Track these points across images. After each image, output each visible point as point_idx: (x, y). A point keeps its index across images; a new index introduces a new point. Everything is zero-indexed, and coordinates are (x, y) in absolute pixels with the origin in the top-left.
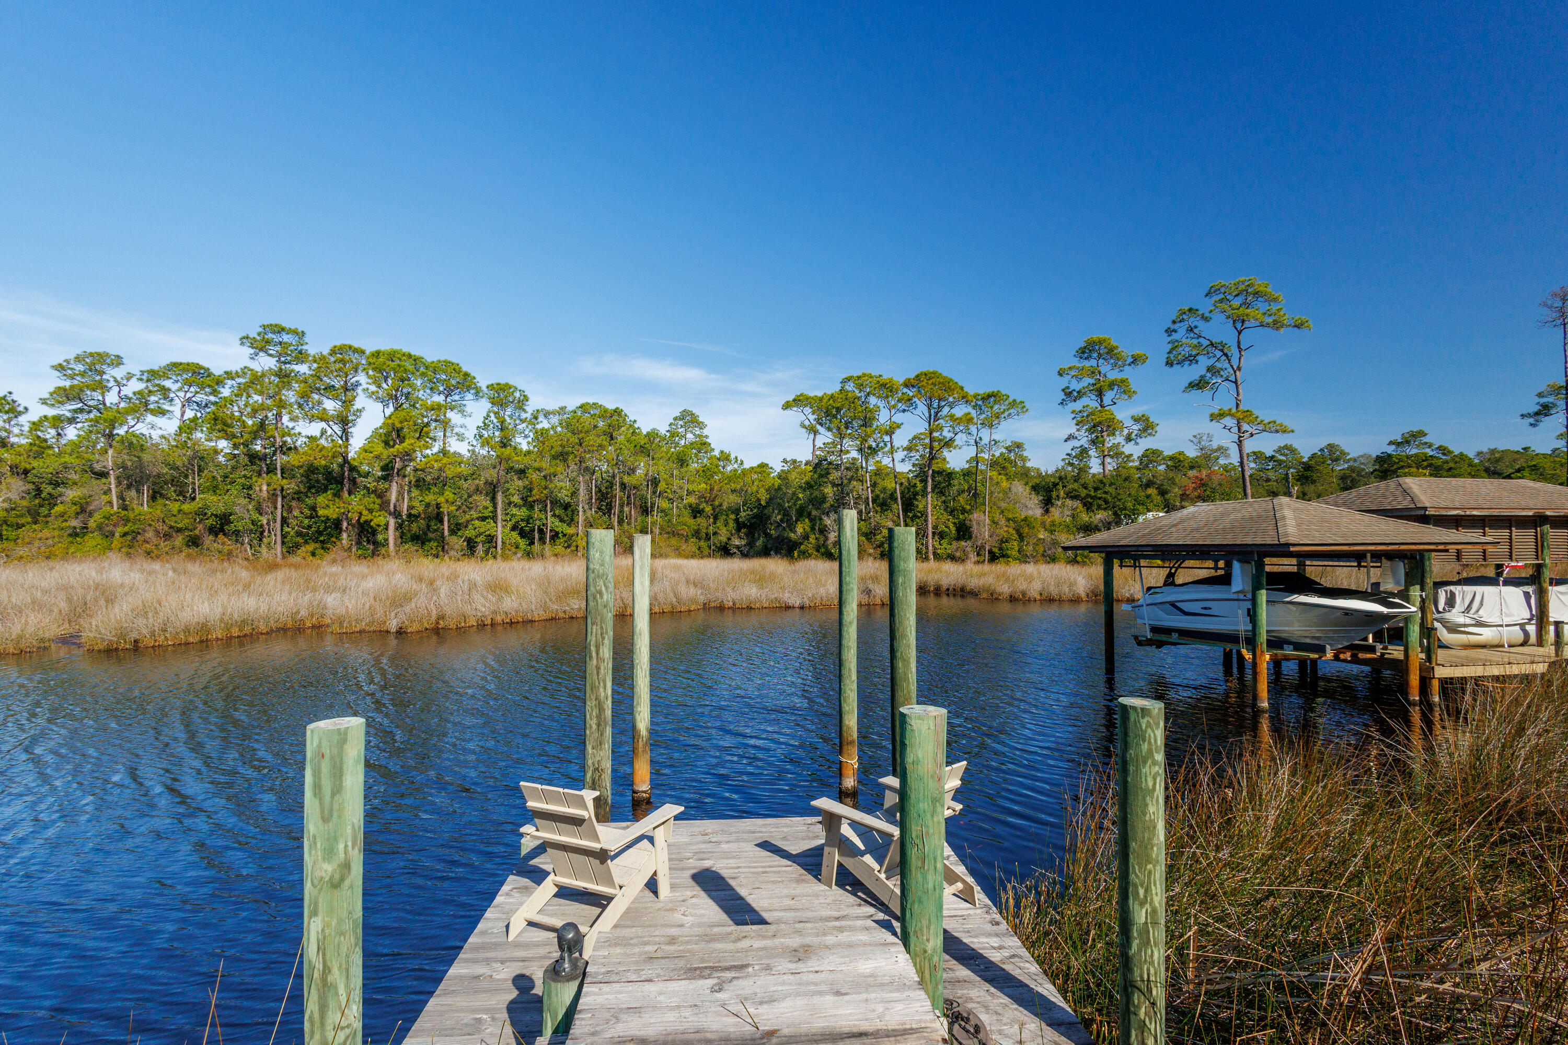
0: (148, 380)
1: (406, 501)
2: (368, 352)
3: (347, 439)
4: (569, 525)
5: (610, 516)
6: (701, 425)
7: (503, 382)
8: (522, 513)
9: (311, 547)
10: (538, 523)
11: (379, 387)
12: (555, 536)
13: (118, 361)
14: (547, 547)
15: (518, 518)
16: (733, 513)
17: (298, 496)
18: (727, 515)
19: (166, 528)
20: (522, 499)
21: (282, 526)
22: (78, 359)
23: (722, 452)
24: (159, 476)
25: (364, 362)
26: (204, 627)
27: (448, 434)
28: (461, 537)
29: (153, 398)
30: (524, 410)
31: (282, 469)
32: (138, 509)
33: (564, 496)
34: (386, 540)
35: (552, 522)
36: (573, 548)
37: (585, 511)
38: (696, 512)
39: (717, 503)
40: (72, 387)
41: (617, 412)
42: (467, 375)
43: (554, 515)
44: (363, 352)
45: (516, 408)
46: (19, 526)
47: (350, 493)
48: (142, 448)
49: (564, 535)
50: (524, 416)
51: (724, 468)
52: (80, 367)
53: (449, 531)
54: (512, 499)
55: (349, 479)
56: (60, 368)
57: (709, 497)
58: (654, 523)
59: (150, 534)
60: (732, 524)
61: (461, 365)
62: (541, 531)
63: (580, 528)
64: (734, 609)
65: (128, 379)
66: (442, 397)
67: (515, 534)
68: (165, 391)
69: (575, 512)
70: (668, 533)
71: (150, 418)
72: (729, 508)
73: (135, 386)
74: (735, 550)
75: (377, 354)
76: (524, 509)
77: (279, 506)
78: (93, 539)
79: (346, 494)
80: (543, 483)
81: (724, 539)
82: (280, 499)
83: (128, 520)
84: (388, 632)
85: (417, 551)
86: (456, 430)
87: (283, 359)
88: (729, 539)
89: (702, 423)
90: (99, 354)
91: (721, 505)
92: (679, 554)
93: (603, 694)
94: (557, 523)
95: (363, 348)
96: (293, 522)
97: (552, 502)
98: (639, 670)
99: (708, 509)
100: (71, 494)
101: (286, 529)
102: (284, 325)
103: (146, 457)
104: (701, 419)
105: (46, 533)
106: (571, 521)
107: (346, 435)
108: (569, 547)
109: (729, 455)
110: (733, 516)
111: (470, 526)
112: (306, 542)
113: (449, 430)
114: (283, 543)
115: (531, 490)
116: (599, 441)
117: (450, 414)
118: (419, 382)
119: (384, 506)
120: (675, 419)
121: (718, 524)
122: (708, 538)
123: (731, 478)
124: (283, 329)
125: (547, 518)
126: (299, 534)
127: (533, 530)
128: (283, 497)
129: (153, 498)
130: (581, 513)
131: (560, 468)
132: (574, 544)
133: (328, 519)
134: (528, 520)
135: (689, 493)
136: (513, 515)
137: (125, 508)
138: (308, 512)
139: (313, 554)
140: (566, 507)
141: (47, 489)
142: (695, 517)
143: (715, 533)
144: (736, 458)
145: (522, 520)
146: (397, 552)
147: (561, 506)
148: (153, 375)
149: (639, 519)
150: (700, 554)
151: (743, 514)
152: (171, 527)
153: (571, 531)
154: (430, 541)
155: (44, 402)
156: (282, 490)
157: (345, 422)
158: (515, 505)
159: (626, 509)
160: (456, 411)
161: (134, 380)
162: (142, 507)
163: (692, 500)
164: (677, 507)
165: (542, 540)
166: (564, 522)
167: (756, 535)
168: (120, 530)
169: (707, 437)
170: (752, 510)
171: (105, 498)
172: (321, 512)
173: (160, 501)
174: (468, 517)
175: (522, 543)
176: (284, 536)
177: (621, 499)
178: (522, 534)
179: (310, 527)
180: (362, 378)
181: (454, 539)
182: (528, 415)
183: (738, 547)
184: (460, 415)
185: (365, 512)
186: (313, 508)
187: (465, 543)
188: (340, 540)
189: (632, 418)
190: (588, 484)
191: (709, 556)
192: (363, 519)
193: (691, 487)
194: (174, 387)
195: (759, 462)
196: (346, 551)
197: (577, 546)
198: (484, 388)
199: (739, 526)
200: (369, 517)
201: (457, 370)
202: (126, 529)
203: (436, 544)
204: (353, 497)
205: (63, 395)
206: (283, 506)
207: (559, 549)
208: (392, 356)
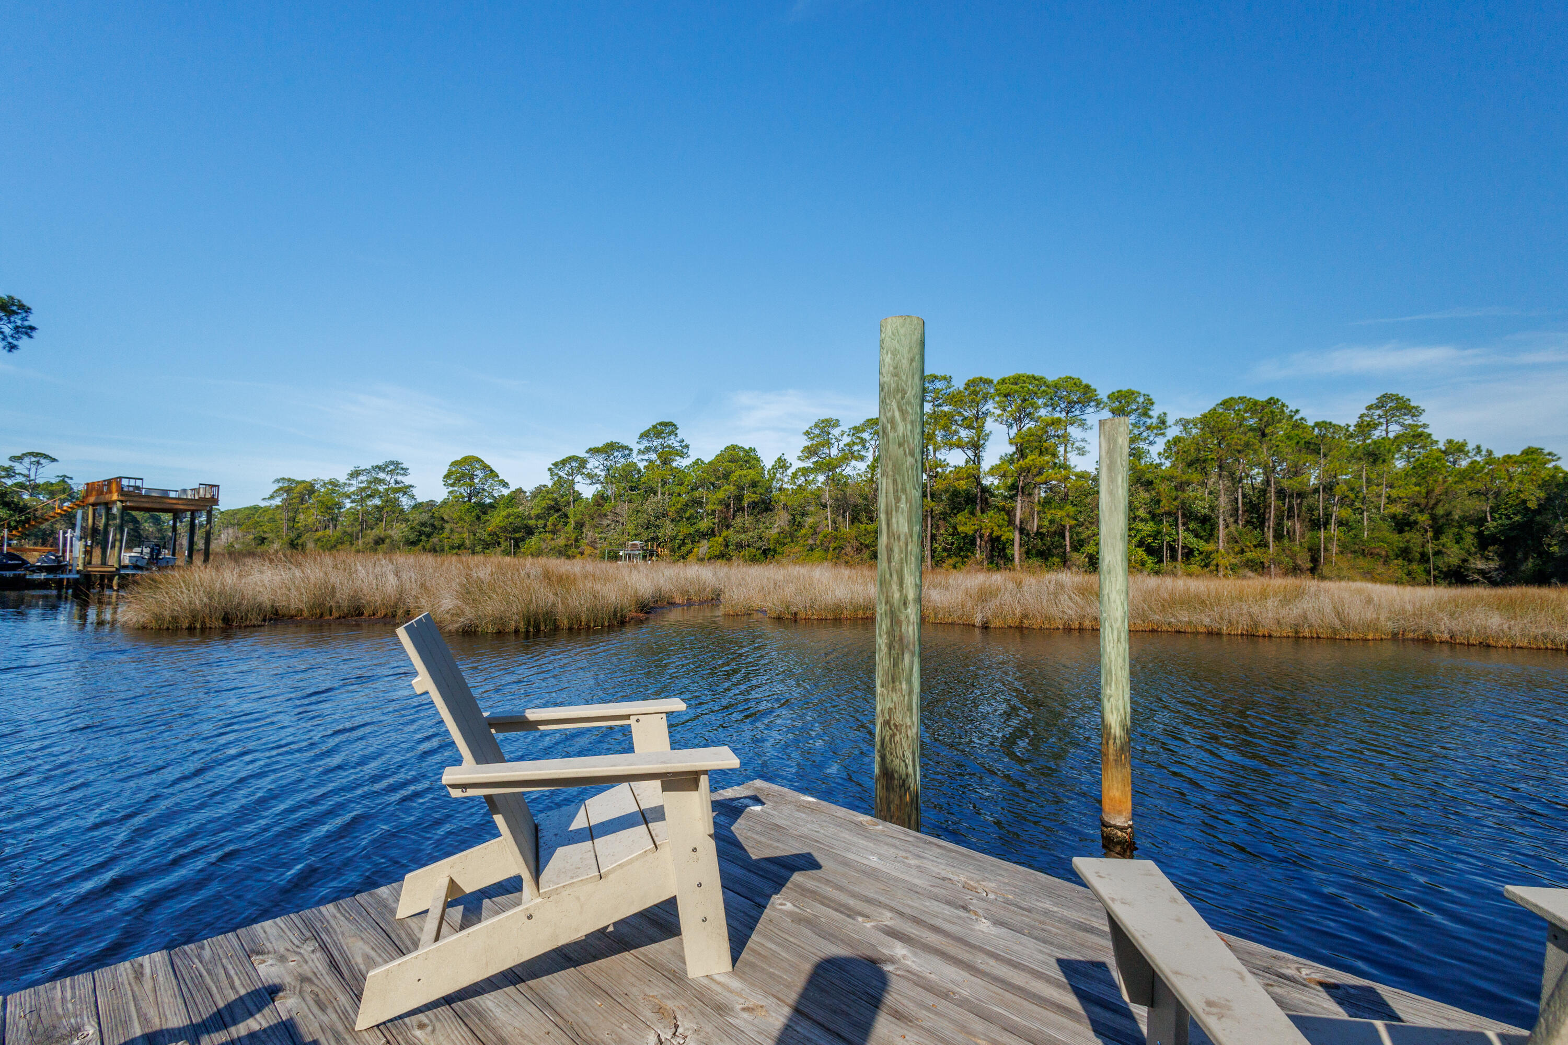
0: (853, 435)
1: (1036, 520)
2: (995, 382)
3: (979, 463)
4: (1207, 541)
5: (1263, 530)
6: (1414, 412)
7: (1125, 388)
8: (1149, 528)
9: (951, 561)
10: (1168, 538)
11: (1004, 410)
12: (1189, 553)
13: (837, 424)
14: (1179, 565)
15: (1144, 534)
16: (1471, 523)
17: (944, 516)
18: (1461, 527)
19: (858, 544)
20: (1150, 512)
21: (932, 543)
22: (816, 426)
23: (1450, 442)
24: (856, 506)
25: (992, 391)
26: (838, 608)
27: (1069, 449)
28: (1083, 553)
29: (856, 448)
30: (1150, 417)
31: (931, 495)
32: (843, 529)
33: (1201, 508)
34: (1013, 555)
35: (1183, 537)
36: (1213, 568)
37: (1227, 526)
38: (1402, 524)
39: (1440, 511)
40: (812, 445)
41: (1271, 401)
42: (1087, 387)
43: (1188, 529)
44: (991, 382)
45: (1140, 415)
46: (785, 544)
47: (983, 512)
48: (845, 484)
49: (1201, 553)
50: (1149, 421)
51: (1454, 463)
52: (817, 431)
53: (1071, 547)
54: (1138, 513)
55: (981, 500)
56: (807, 433)
57: (1426, 503)
58: (1329, 539)
59: (849, 549)
60: (1469, 540)
61: (1082, 379)
62: (1173, 550)
63: (1221, 544)
64: (1452, 643)
65: (842, 435)
66: (1064, 414)
67: (1140, 551)
68: (863, 442)
69: (1214, 527)
70: (1355, 552)
71: (853, 463)
72: (1464, 518)
73: (846, 440)
74: (1476, 577)
75: (1003, 381)
76: (1152, 524)
77: (929, 525)
78: (818, 553)
79: (979, 513)
80: (1174, 493)
81: (1454, 561)
82: (929, 519)
83: (836, 538)
84: (974, 626)
85: (1040, 566)
86: (1077, 444)
87: (936, 403)
88: (1465, 561)
89: (1416, 408)
90: (827, 420)
91: (1449, 514)
92: (1370, 576)
93: (897, 595)
94: (1191, 538)
95: (991, 378)
96: (940, 539)
97: (1184, 515)
98: (1108, 630)
99: (1424, 519)
100: (809, 521)
101: (936, 545)
102: (936, 374)
103: (849, 491)
104: (1413, 404)
105: (796, 549)
106: (1211, 536)
107: (978, 458)
108: (1207, 565)
109: (1464, 444)
110: (1472, 529)
111: (1092, 542)
112: (949, 556)
113: (1069, 445)
114: (933, 557)
115: (1159, 502)
116: (1244, 438)
117: (1071, 430)
118: (1040, 402)
119: (1011, 522)
120: (1369, 408)
121: (1444, 539)
122: (1424, 558)
123: (1463, 476)
124: (936, 377)
125: (1178, 533)
126: (945, 549)
127: (1161, 547)
128: (932, 518)
129: (852, 522)
130: (1221, 527)
131: (1196, 477)
132: (1214, 562)
133: (966, 536)
134: (1156, 535)
135: (1391, 500)
136: (1138, 531)
137: (836, 529)
138: (950, 530)
139: (955, 567)
140: (1205, 520)
141: (798, 518)
142: (1401, 531)
143: (1437, 553)
144: (1478, 447)
145: (1149, 536)
146: (1021, 566)
147: (1196, 519)
148: (857, 430)
149: (1308, 535)
150: (1411, 579)
151: (1490, 524)
152: (861, 544)
153: (1210, 547)
154: (1053, 556)
155: (799, 458)
156: (932, 511)
157: (976, 446)
158: (1142, 520)
159: (1288, 524)
160: (1076, 425)
161: (845, 436)
162: (846, 529)
163: (1398, 509)
164: (1370, 518)
165: (1173, 558)
166: (1201, 538)
167: (1520, 555)
168: (832, 545)
169: (1425, 426)
170: (1509, 518)
171: (825, 522)
172: (960, 529)
173: (856, 524)
174: (1089, 532)
175: (1150, 561)
176: (933, 551)
177: (1278, 509)
178: (1150, 551)
179: (952, 544)
180: (990, 406)
181: (1075, 555)
182: (1155, 421)
183: (1481, 572)
184: (1080, 429)
185: (996, 528)
186: (955, 528)
187: (1087, 560)
188: (975, 555)
189: (1292, 407)
190: (1232, 491)
191: (1428, 583)
192: (994, 534)
193: (1394, 493)
194: (868, 438)
195: (1524, 447)
196: (978, 564)
197: (1217, 565)
198: (1106, 400)
199: (1483, 542)
200: (999, 533)
201: (1077, 384)
202: (835, 545)
203: (1058, 560)
204: (985, 515)
205: (810, 452)
206: (932, 525)
207: (1195, 568)
208: (1016, 380)
